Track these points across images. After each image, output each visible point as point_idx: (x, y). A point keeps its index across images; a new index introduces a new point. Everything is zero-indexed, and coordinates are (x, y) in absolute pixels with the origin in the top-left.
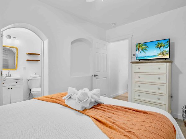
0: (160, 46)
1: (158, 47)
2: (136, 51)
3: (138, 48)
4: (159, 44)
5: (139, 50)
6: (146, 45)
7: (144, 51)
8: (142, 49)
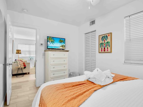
0: (61, 41)
1: (60, 42)
2: (47, 42)
3: (49, 40)
4: (60, 40)
5: (49, 42)
6: (54, 39)
7: (52, 43)
8: (51, 41)
